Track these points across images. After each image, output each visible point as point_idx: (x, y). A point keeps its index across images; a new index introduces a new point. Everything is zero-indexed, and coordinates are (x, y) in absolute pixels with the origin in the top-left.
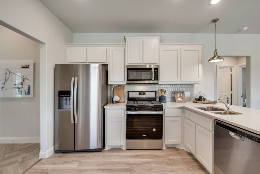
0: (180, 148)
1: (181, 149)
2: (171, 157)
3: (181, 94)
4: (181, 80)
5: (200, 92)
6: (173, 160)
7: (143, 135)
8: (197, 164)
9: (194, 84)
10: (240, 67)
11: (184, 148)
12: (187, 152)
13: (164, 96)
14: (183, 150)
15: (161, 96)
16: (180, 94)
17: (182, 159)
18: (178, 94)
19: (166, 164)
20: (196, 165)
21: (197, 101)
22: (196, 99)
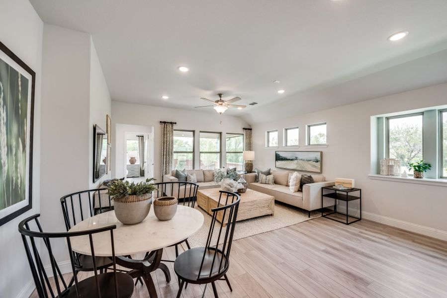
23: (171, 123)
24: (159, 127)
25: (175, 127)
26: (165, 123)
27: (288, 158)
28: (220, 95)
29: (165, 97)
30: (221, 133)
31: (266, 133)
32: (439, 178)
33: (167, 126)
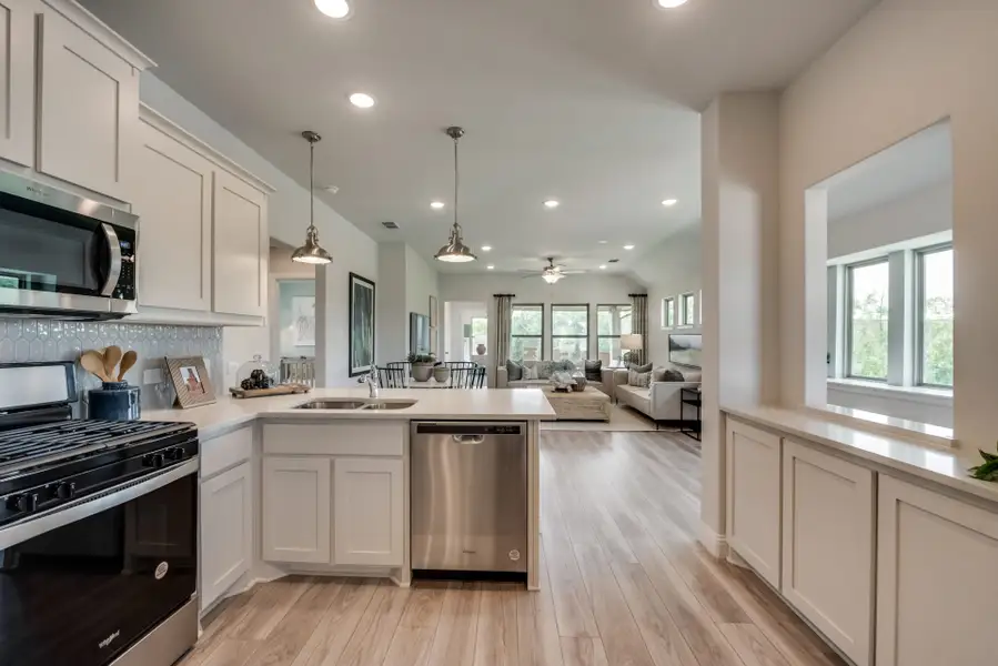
0: (246, 589)
1: (252, 589)
2: (263, 633)
3: (194, 369)
4: (213, 310)
5: (257, 358)
6: (276, 632)
7: (101, 645)
8: (338, 583)
9: (222, 326)
10: (278, 280)
11: (258, 580)
12: (275, 581)
13: (127, 387)
14: (258, 585)
15: (106, 385)
16: (190, 370)
17: (293, 608)
18: (181, 369)
19: (280, 659)
20: (339, 588)
21: (252, 388)
22: (245, 385)
23: (509, 296)
24: (494, 303)
25: (513, 301)
26: (501, 296)
27: (682, 345)
28: (550, 259)
29: (491, 267)
30: (588, 305)
31: (663, 302)
32: (843, 377)
33: (503, 301)
